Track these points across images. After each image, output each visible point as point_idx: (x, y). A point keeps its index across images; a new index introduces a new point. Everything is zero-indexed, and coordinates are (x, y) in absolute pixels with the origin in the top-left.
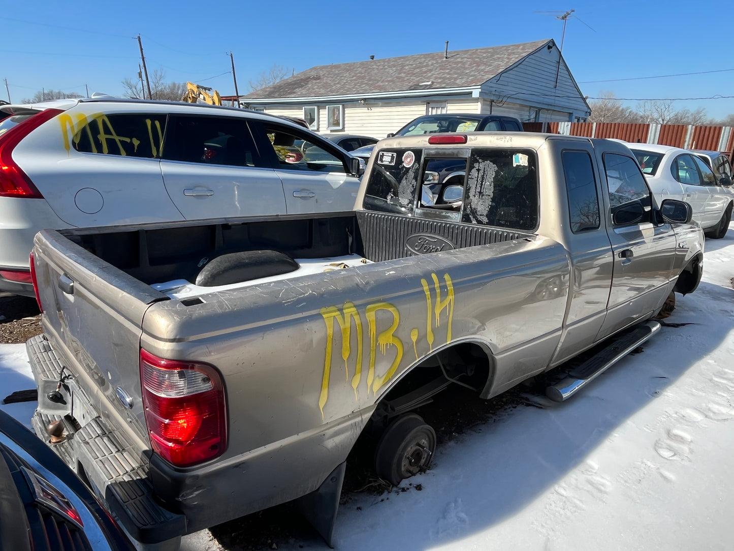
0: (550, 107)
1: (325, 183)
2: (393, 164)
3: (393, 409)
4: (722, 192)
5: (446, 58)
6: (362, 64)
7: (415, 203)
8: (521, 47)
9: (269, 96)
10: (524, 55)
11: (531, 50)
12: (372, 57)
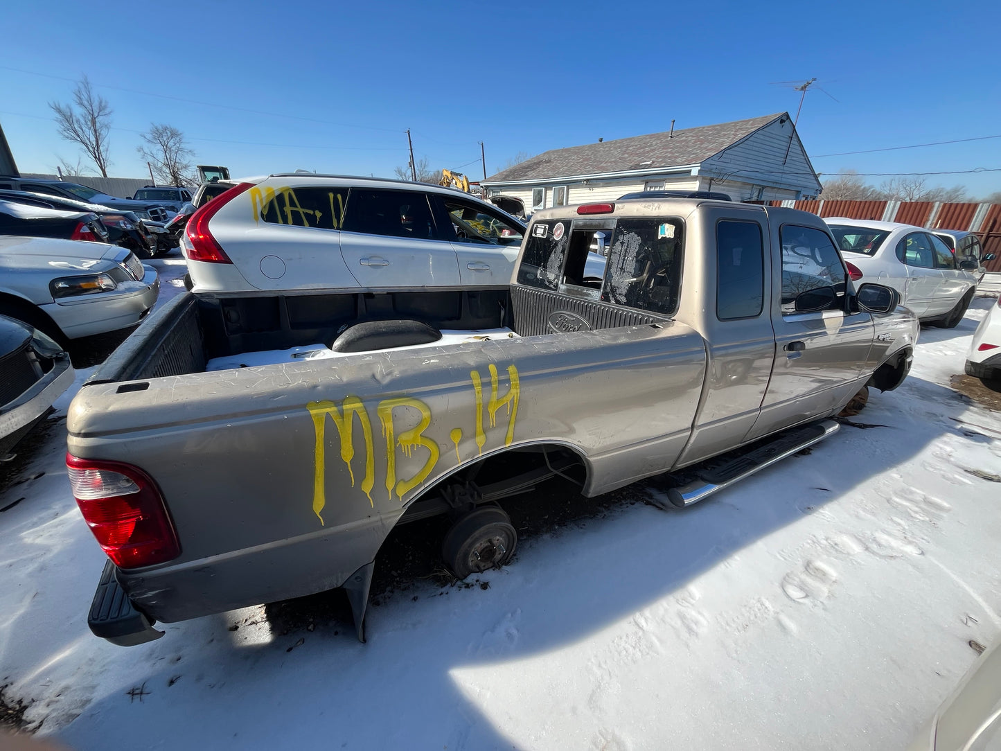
0: (774, 185)
1: (502, 256)
2: (545, 237)
3: (480, 496)
4: (962, 277)
5: (671, 137)
6: (590, 146)
7: (561, 278)
8: (751, 122)
9: (505, 179)
10: (753, 130)
11: (761, 125)
12: (601, 140)
